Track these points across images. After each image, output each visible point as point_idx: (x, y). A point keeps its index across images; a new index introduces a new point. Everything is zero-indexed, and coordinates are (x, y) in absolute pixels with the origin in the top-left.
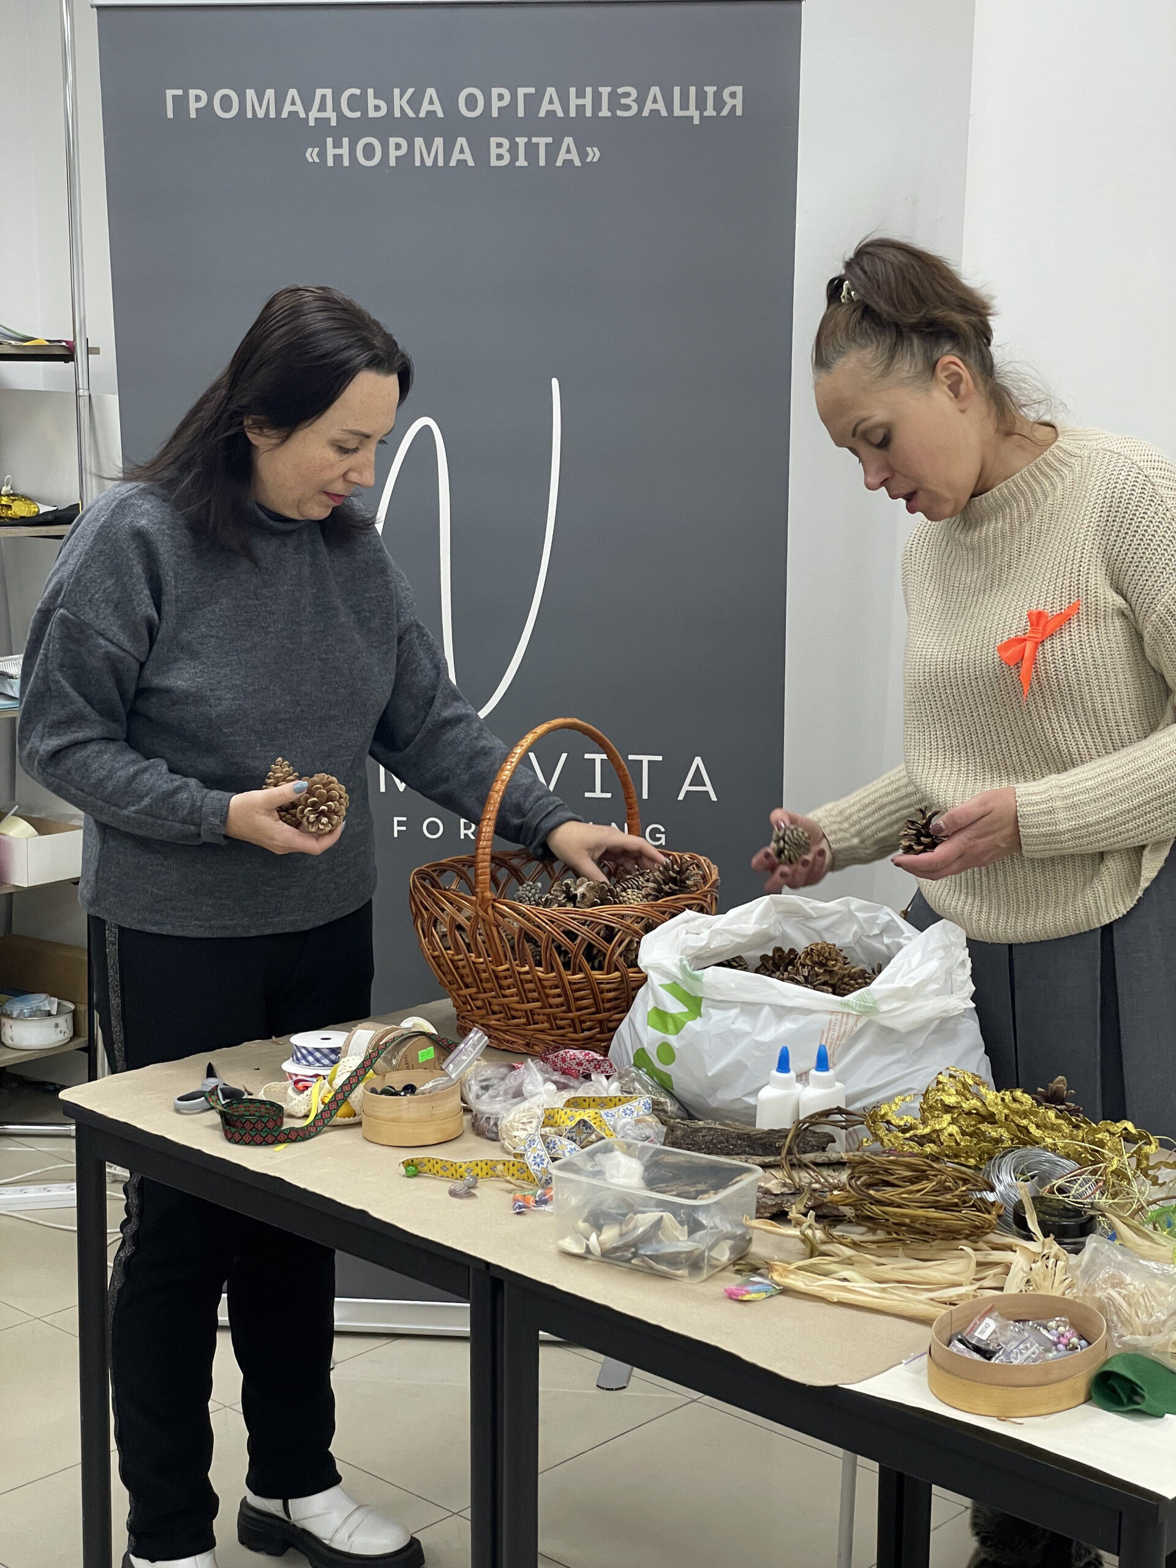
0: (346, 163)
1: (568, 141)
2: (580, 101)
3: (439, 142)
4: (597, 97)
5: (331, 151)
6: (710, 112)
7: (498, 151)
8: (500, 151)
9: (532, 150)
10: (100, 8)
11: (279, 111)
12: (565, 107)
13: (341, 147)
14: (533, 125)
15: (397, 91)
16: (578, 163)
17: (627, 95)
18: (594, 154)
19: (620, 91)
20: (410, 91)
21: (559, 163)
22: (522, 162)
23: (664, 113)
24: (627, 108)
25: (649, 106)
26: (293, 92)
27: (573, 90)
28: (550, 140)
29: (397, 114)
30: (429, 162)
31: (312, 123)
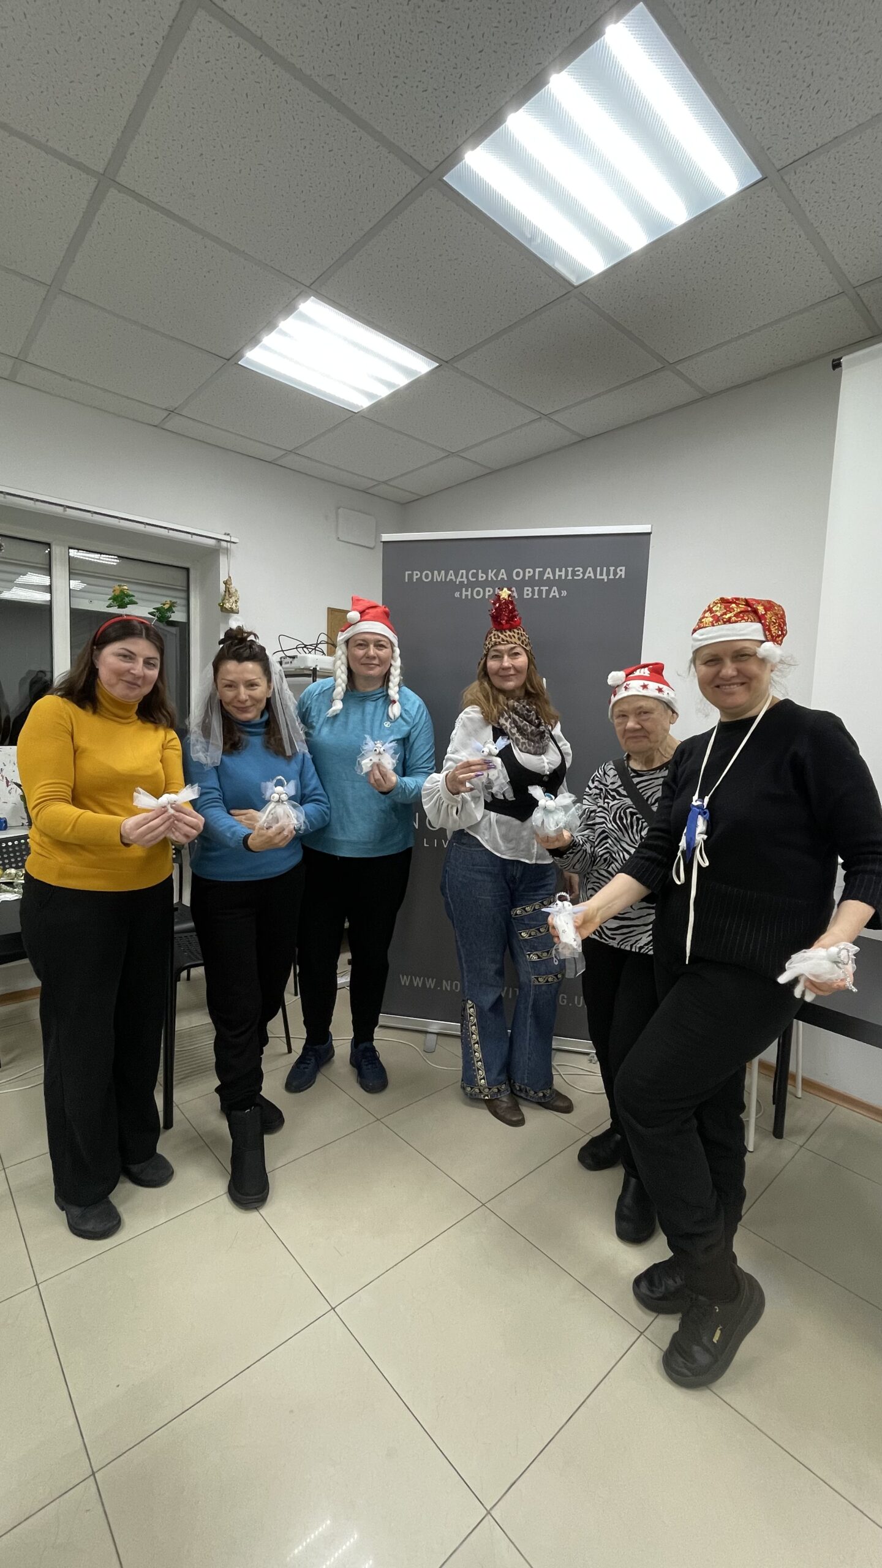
0: (469, 597)
1: (555, 588)
2: (560, 573)
4: (567, 571)
5: (464, 593)
6: (611, 577)
8: (528, 592)
9: (540, 592)
10: (384, 542)
11: (446, 579)
12: (554, 574)
13: (468, 591)
14: (541, 582)
16: (558, 597)
18: (564, 593)
19: (576, 569)
20: (495, 571)
21: (551, 597)
23: (593, 577)
24: (579, 575)
25: (587, 575)
26: (451, 572)
27: (557, 570)
28: (547, 588)
31: (457, 583)
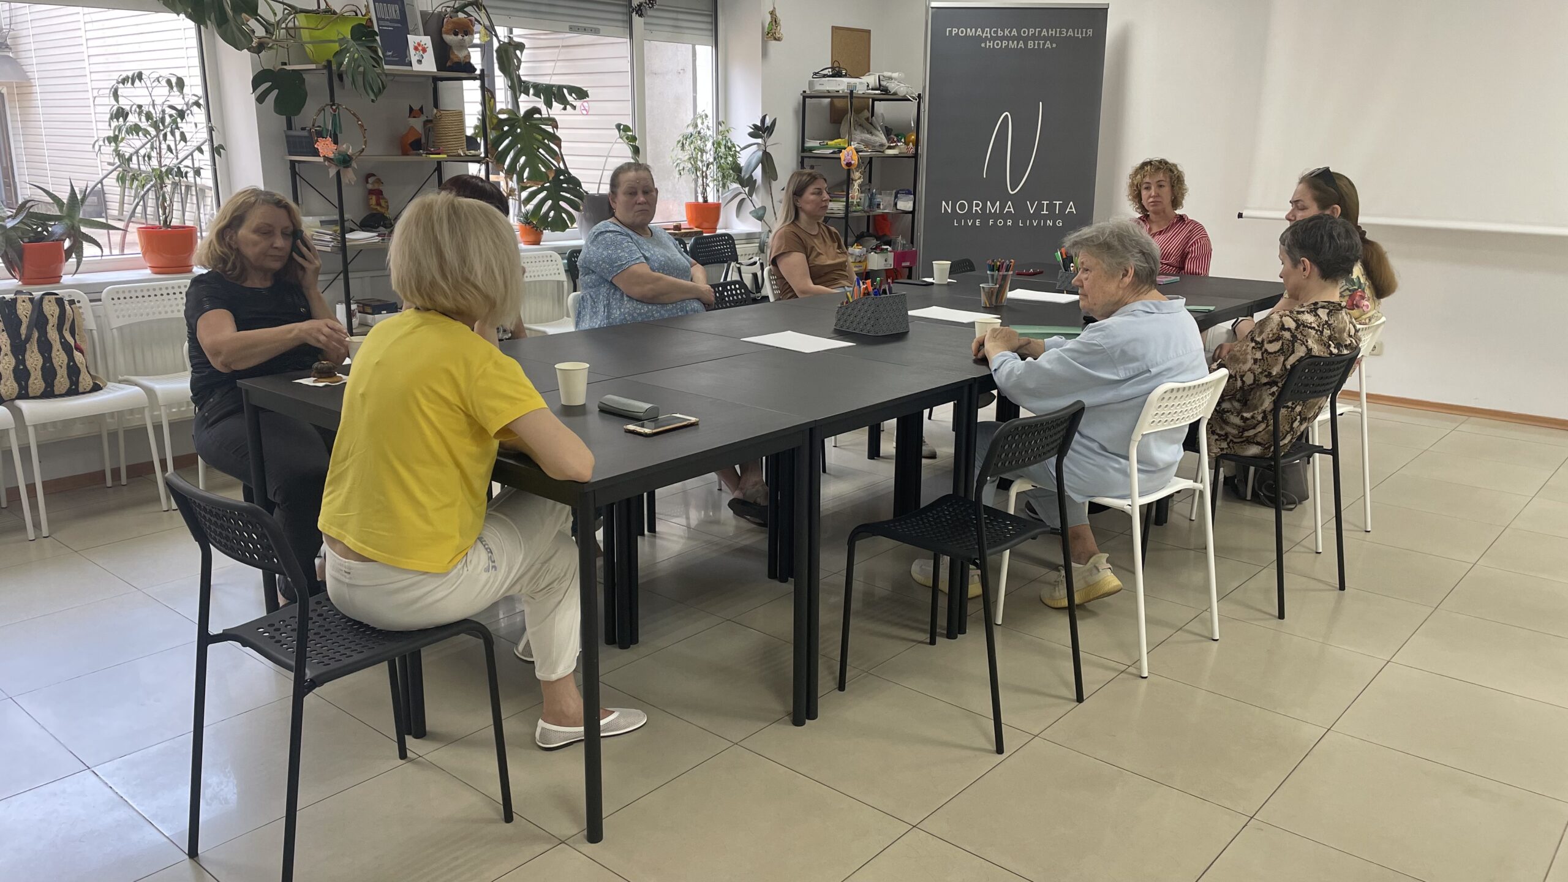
0: (991, 47)
1: (1048, 42)
2: (1052, 32)
3: (1015, 42)
4: (1056, 31)
5: (988, 44)
6: (1084, 35)
7: (1030, 44)
9: (1039, 44)
10: (932, 8)
11: (976, 33)
12: (1048, 34)
13: (990, 43)
14: (1040, 38)
15: (1006, 29)
16: (1050, 48)
17: (1063, 31)
18: (1054, 45)
20: (1009, 29)
21: (1046, 48)
22: (1036, 47)
23: (1073, 35)
24: (1064, 34)
25: (1069, 34)
26: (979, 29)
27: (1050, 30)
28: (1044, 42)
29: (1005, 35)
30: (1013, 47)
31: (983, 37)
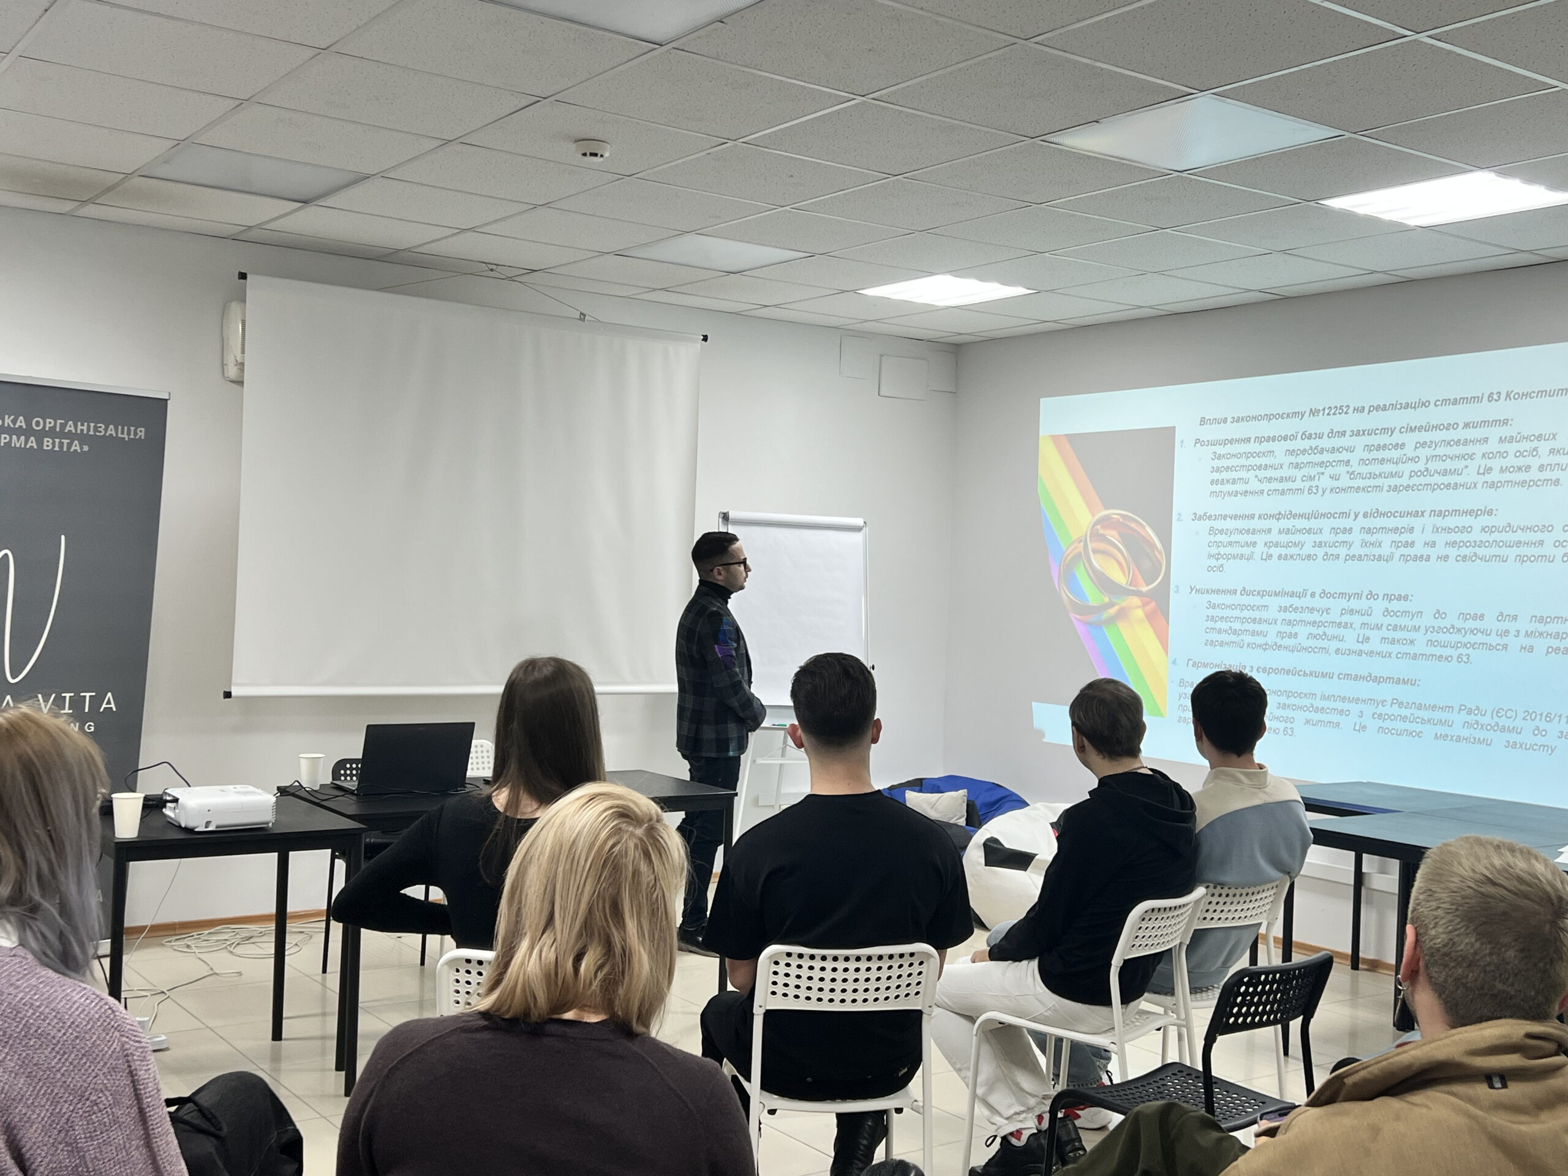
1: (76, 442)
2: (82, 428)
3: (23, 438)
4: (89, 427)
6: (132, 436)
7: (47, 443)
9: (61, 444)
12: (76, 431)
15: (7, 417)
16: (79, 451)
17: (101, 427)
18: (86, 448)
19: (99, 425)
20: (12, 417)
21: (72, 450)
22: (57, 449)
23: (114, 435)
24: (100, 432)
25: (109, 432)
27: (79, 423)
28: (68, 441)
29: (6, 425)
30: (18, 446)
